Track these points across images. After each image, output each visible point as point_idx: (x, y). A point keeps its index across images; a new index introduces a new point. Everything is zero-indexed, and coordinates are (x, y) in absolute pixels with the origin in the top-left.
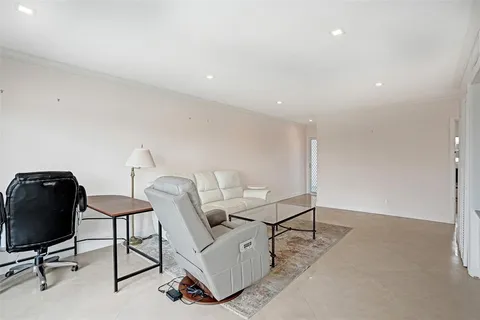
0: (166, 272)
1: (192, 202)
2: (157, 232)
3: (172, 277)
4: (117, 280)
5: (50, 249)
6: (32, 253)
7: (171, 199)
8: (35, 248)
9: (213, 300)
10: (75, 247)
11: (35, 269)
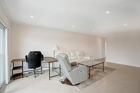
0: (61, 77)
1: (66, 60)
2: (59, 67)
3: (63, 78)
4: (50, 77)
5: (36, 69)
6: (33, 69)
7: (61, 59)
8: (34, 68)
9: (72, 85)
10: (41, 69)
11: (34, 73)
